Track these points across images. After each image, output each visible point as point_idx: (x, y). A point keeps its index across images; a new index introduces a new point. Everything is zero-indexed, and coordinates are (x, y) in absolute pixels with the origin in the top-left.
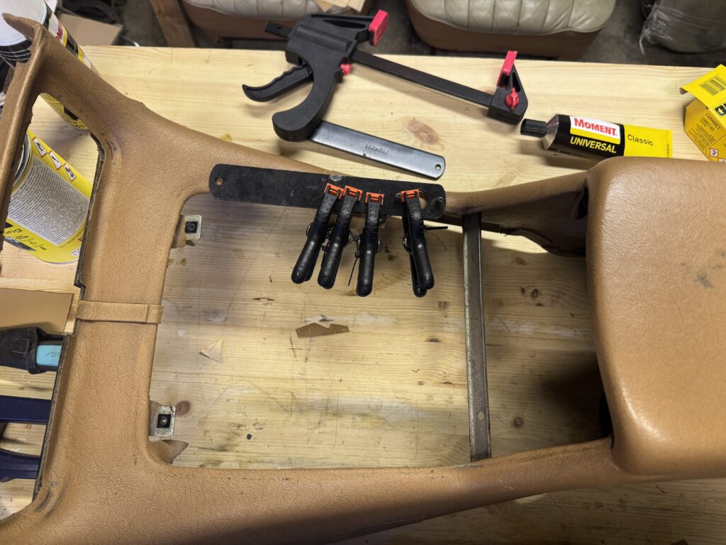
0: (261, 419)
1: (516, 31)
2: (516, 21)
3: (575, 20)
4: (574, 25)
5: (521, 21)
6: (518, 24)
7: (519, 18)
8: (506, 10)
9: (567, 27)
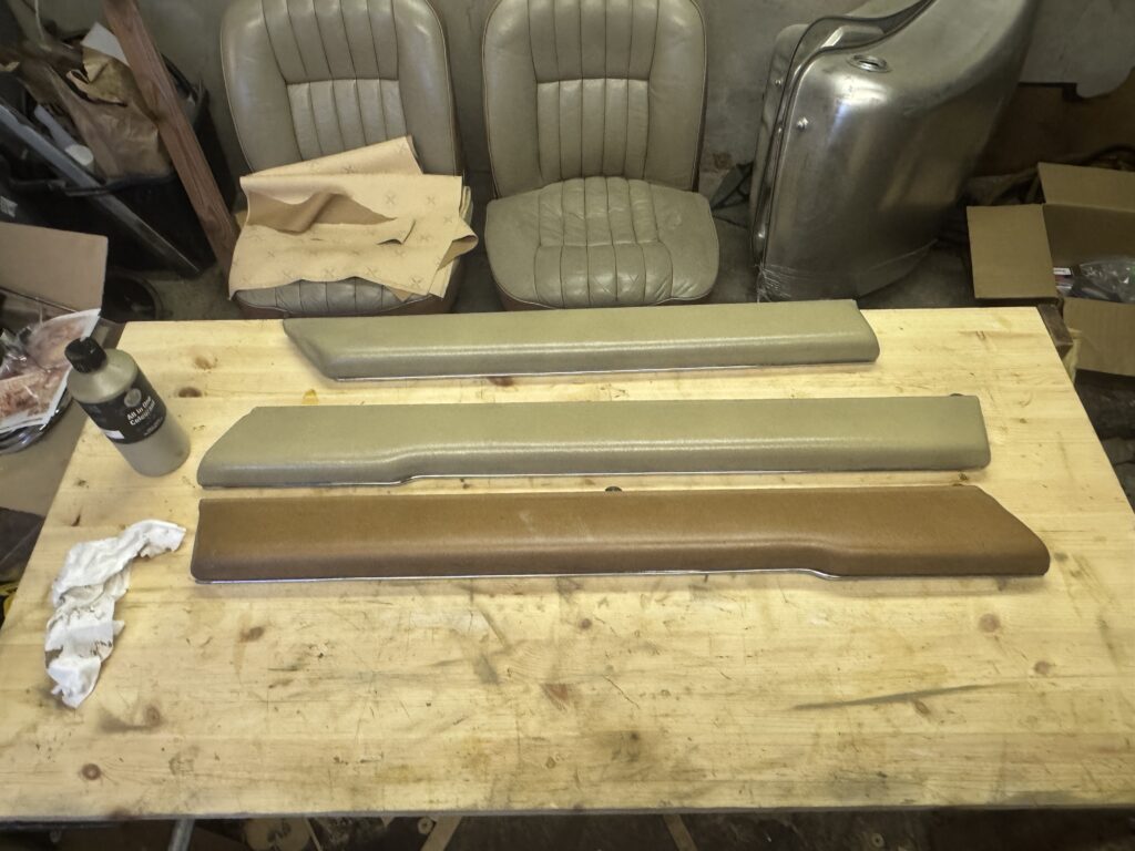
0: (333, 638)
4: (677, 294)
9: (670, 296)
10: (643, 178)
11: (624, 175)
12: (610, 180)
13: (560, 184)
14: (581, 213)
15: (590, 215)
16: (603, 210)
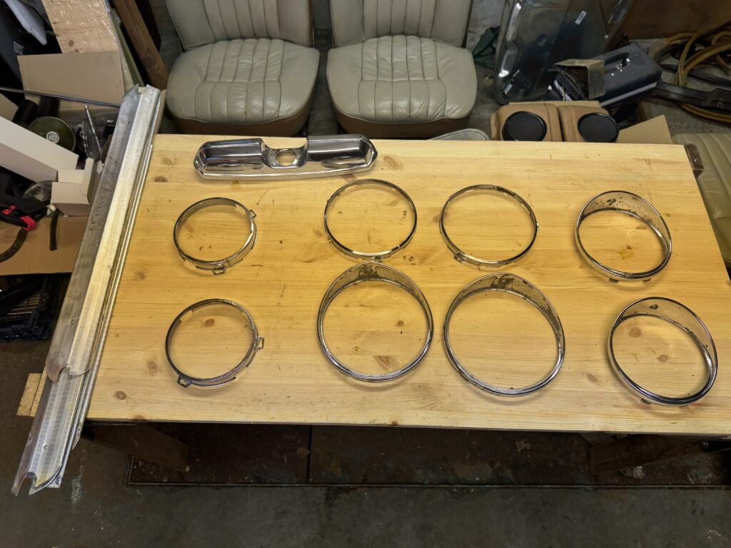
1: (409, 121)
2: (408, 114)
3: (449, 111)
4: (448, 114)
5: (412, 114)
6: (410, 116)
7: (410, 113)
8: (400, 108)
9: (444, 116)
10: (430, 38)
11: (418, 35)
12: (409, 37)
13: (376, 39)
14: (389, 59)
15: (394, 60)
16: (404, 57)
